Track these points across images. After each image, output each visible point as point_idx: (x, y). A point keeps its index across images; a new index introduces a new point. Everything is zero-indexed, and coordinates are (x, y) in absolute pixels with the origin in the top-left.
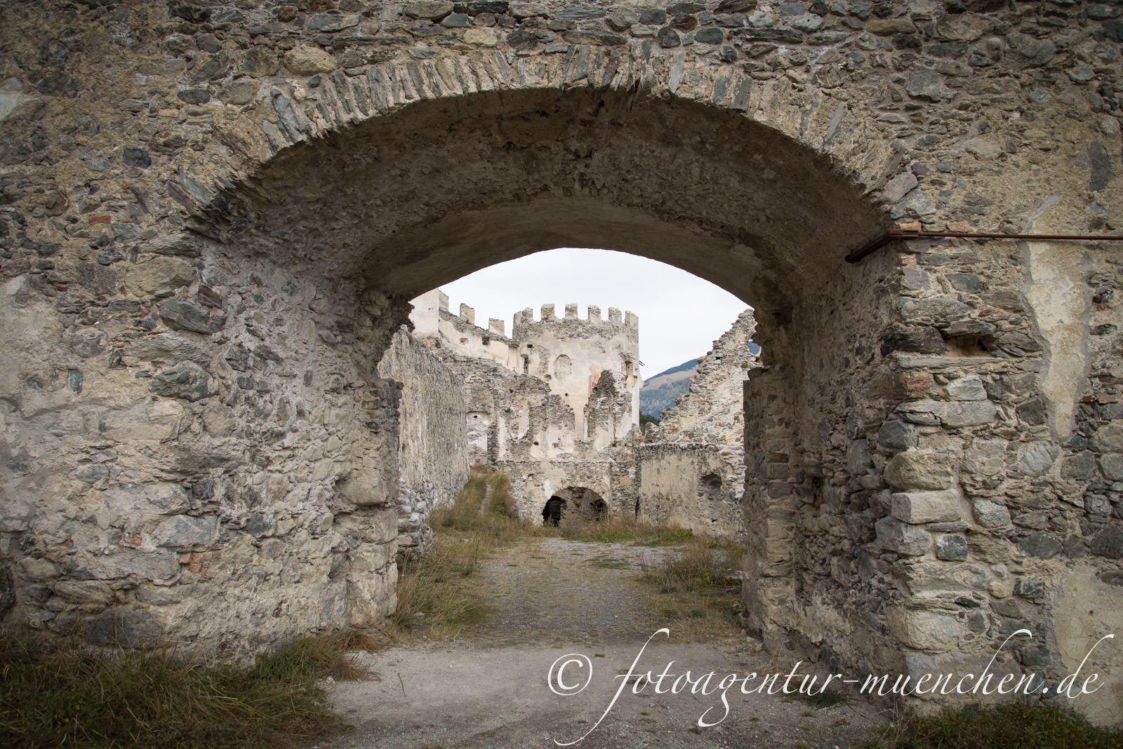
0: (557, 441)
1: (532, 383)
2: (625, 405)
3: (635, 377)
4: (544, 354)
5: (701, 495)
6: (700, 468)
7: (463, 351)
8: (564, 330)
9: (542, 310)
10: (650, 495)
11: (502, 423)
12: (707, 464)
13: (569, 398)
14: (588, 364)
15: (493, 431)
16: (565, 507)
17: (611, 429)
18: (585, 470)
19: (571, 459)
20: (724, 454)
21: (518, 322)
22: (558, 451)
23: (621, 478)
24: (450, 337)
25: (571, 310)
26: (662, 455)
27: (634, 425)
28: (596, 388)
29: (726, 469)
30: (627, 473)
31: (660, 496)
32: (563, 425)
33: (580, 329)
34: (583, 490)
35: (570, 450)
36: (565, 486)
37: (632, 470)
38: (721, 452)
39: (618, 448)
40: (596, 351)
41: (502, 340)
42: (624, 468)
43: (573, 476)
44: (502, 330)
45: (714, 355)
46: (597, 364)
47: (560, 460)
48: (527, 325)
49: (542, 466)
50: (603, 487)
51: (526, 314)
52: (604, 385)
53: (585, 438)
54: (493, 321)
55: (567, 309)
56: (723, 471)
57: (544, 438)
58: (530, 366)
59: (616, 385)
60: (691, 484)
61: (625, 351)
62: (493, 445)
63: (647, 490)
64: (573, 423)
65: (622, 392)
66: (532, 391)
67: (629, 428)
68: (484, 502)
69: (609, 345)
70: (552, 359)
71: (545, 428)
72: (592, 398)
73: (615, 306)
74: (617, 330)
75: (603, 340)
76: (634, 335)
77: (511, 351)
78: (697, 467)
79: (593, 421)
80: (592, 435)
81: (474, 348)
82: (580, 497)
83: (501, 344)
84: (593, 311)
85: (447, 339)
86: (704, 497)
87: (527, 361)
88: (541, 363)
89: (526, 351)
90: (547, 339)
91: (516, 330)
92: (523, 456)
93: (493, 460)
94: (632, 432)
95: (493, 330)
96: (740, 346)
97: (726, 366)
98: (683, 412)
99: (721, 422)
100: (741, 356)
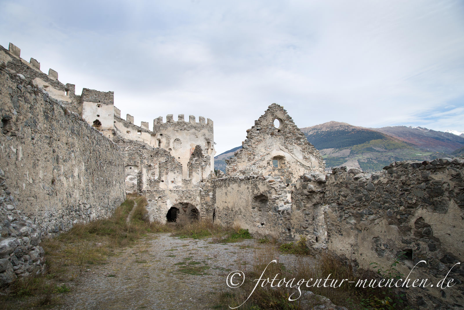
0: (173, 180)
1: (162, 152)
2: (207, 162)
3: (212, 149)
4: (168, 139)
5: (254, 208)
6: (253, 191)
7: (128, 137)
8: (177, 127)
9: (167, 117)
10: (221, 208)
11: (144, 171)
12: (258, 189)
13: (180, 159)
14: (190, 143)
15: (140, 175)
16: (179, 212)
17: (200, 173)
18: (187, 194)
19: (180, 189)
20: (270, 182)
21: (156, 123)
22: (174, 185)
23: (206, 198)
24: (121, 130)
25: (181, 117)
26: (228, 184)
27: (212, 171)
28: (193, 154)
29: (271, 191)
30: (209, 195)
31: (227, 209)
32: (176, 171)
33: (185, 126)
34: (187, 204)
35: (180, 184)
36: (177, 202)
37: (211, 193)
38: (267, 180)
39: (204, 183)
40: (193, 137)
41: (148, 132)
42: (207, 192)
43: (181, 197)
44: (148, 127)
45: (256, 128)
46: (194, 143)
47: (175, 189)
48: (159, 124)
49: (166, 192)
50: (197, 202)
51: (159, 119)
52: (197, 153)
53: (188, 178)
54: (143, 123)
55: (179, 117)
56: (269, 193)
57: (166, 178)
58: (161, 144)
59: (203, 152)
60: (247, 201)
61: (207, 137)
62: (140, 182)
63: (219, 205)
64: (182, 170)
65: (206, 155)
66: (162, 156)
67: (209, 173)
68: (130, 213)
69: (200, 134)
70: (172, 141)
71: (167, 174)
72: (191, 159)
73: (202, 116)
74: (203, 127)
75: (196, 132)
76: (211, 130)
77: (152, 137)
78: (251, 191)
79: (191, 170)
80: (191, 176)
81: (134, 136)
82: (187, 207)
83: (147, 134)
84: (192, 118)
85: (120, 131)
86: (256, 210)
87: (160, 142)
88: (166, 143)
89: (159, 137)
90: (169, 131)
91: (155, 127)
92: (156, 188)
93: (140, 190)
94: (211, 175)
95: (143, 127)
96: (270, 123)
97: (262, 134)
98: (239, 160)
99: (260, 165)
100: (270, 129)
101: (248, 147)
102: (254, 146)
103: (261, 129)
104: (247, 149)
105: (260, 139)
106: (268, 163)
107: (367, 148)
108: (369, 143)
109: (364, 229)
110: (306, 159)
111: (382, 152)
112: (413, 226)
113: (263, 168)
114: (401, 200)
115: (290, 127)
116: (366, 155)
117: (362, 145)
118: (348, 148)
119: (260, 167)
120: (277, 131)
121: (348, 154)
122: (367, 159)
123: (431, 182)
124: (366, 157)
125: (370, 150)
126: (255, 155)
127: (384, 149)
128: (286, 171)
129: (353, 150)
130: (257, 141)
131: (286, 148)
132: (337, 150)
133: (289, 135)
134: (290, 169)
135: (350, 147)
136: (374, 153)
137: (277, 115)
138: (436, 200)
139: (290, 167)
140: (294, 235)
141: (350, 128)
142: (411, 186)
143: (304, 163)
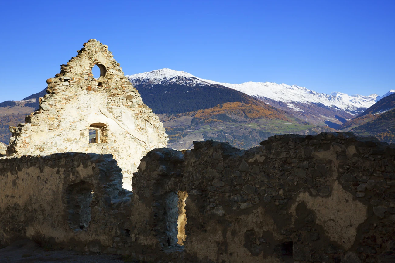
6: (68, 176)
20: (97, 162)
38: (93, 159)
45: (63, 77)
60: (56, 193)
78: (63, 176)
96: (86, 71)
97: (73, 88)
98: (33, 127)
99: (69, 138)
100: (86, 80)
101: (49, 107)
102: (59, 105)
103: (72, 79)
104: (47, 110)
105: (69, 95)
106: (82, 134)
107: (218, 115)
108: (222, 107)
109: (235, 221)
110: (140, 129)
111: (240, 122)
112: (294, 213)
113: (74, 142)
114: (280, 182)
115: (117, 79)
116: (216, 126)
117: (211, 110)
118: (188, 114)
119: (68, 140)
120: (97, 84)
121: (189, 123)
122: (218, 132)
123: (314, 160)
124: (216, 129)
125: (223, 118)
126: (61, 121)
127: (243, 118)
128: (109, 147)
129: (196, 118)
130: (65, 99)
131: (110, 112)
132: (171, 117)
133: (116, 92)
134: (115, 145)
135: (191, 113)
136: (228, 123)
137: (97, 58)
138: (319, 181)
139: (115, 140)
140: (136, 238)
141: (194, 82)
142: (293, 165)
143: (137, 134)
